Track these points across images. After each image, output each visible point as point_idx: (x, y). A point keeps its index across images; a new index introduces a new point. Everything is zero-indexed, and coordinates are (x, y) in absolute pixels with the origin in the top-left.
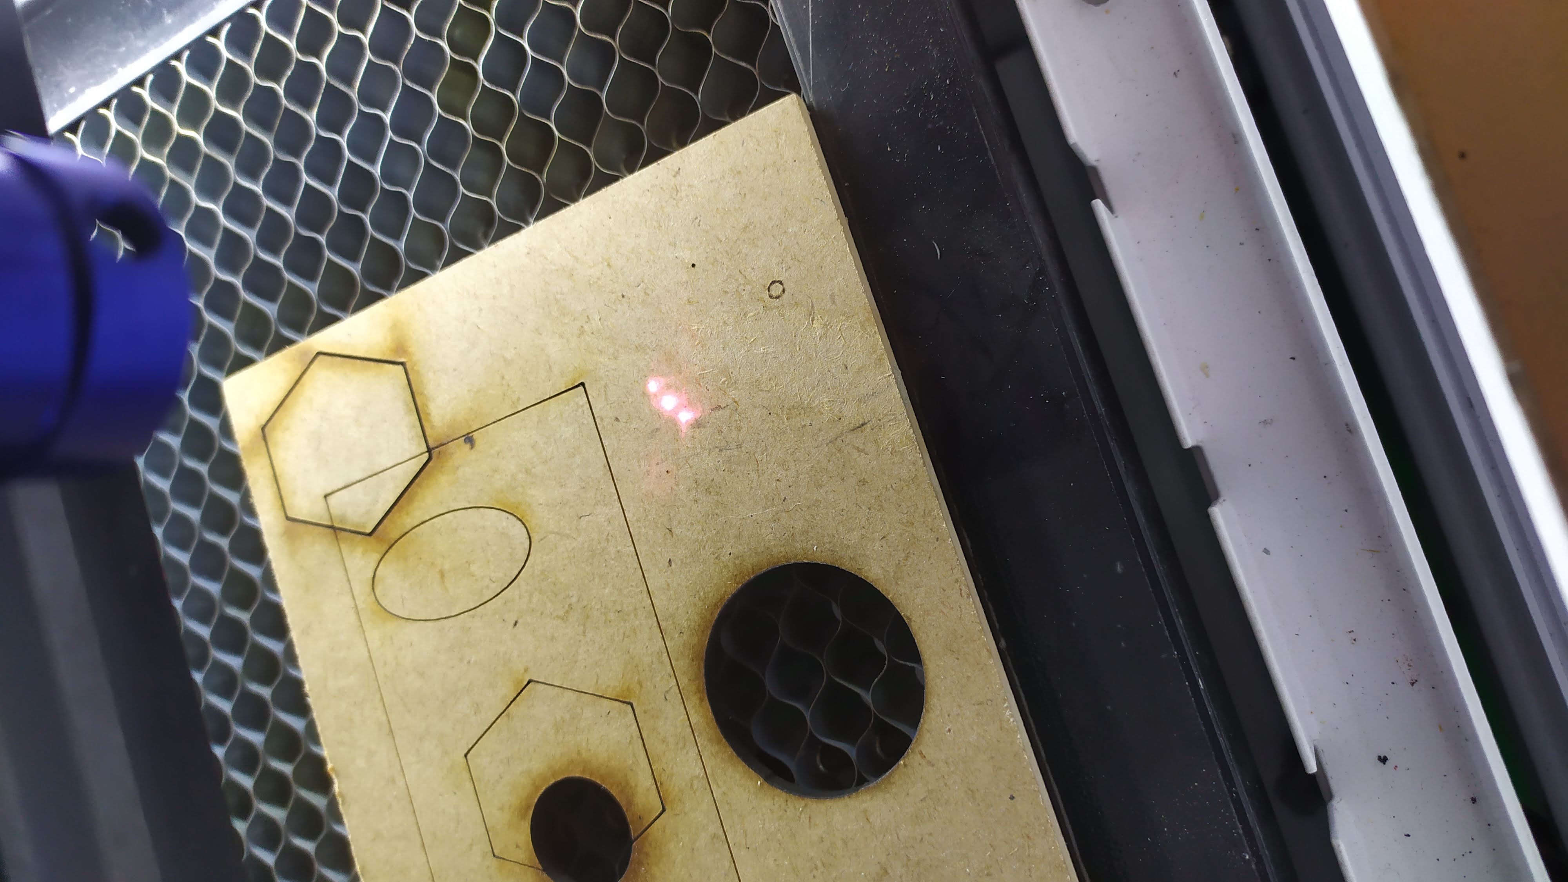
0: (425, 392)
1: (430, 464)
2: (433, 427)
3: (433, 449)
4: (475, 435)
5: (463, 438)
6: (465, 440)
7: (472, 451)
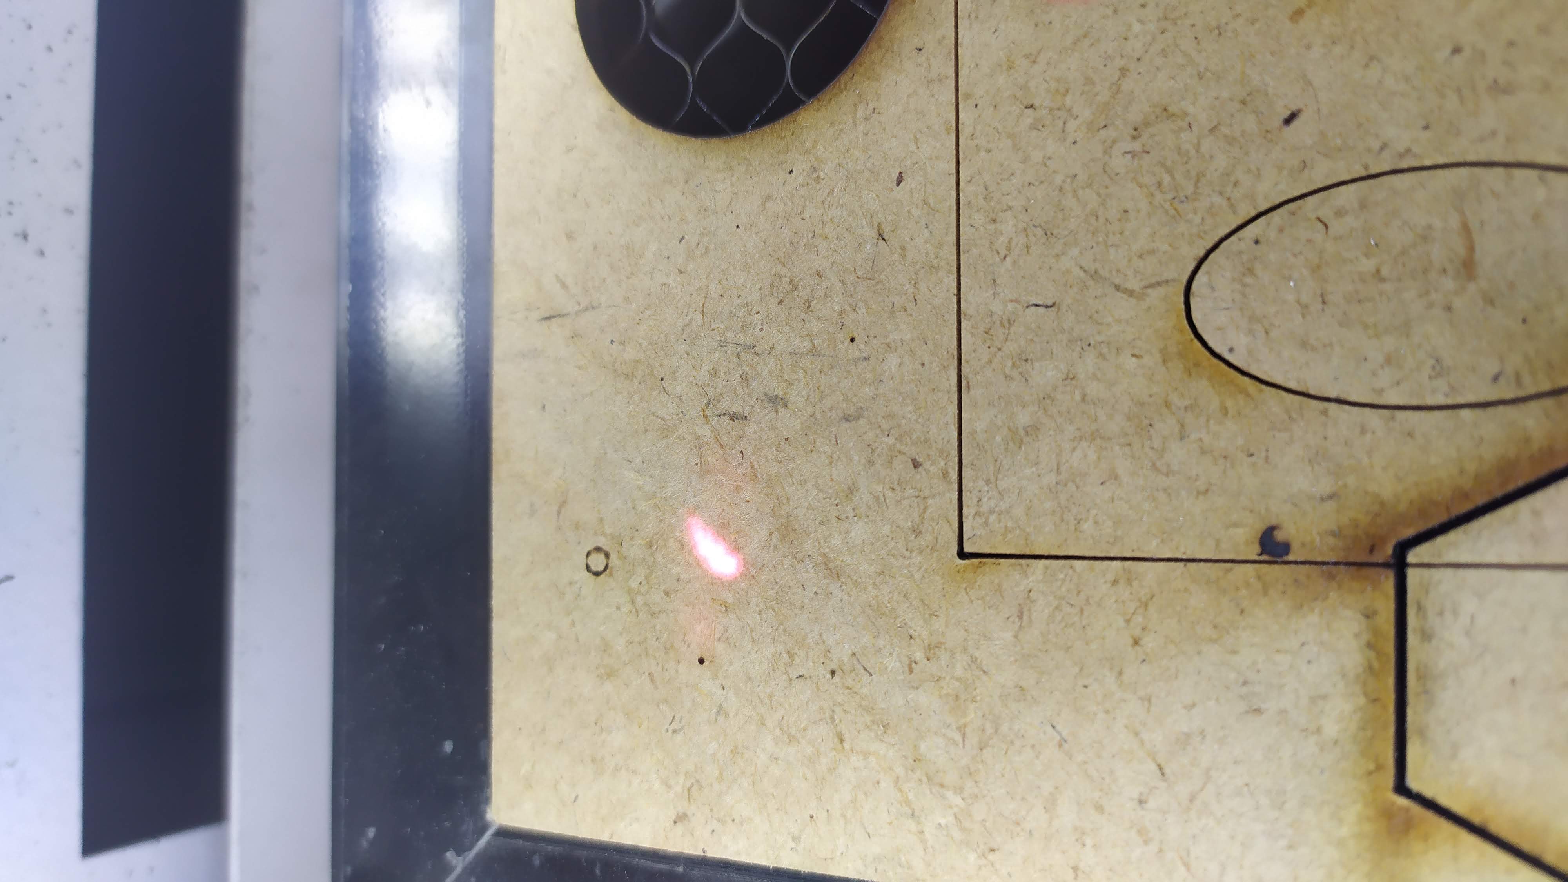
0: (1362, 701)
1: (1409, 532)
2: (1369, 615)
3: (1385, 565)
4: (1253, 551)
5: (1290, 558)
6: (1287, 554)
7: (1274, 522)
